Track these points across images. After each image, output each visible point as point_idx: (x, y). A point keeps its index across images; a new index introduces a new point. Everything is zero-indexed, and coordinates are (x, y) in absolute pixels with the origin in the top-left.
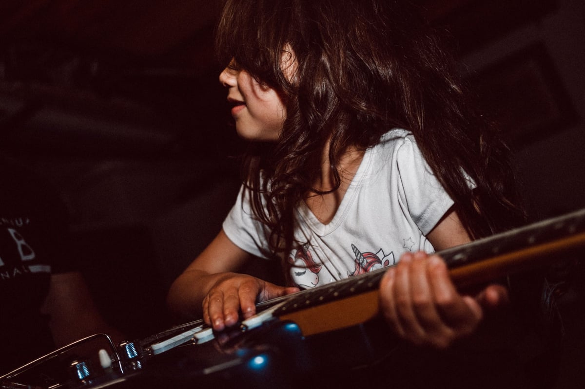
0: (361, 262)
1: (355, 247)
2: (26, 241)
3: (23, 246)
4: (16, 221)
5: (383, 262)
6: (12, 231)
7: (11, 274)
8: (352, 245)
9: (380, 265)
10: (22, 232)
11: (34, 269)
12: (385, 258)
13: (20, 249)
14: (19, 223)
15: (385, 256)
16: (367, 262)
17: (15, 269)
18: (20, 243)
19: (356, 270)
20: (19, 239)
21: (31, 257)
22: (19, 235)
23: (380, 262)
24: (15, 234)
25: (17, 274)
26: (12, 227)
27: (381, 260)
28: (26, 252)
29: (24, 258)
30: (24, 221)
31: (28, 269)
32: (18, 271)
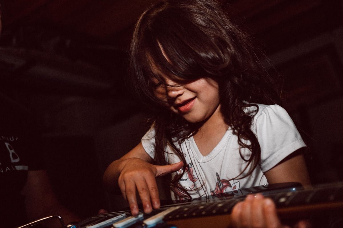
0: (219, 185)
1: (218, 175)
2: (15, 151)
3: (13, 154)
4: (10, 138)
5: (233, 187)
6: (7, 144)
7: (4, 170)
8: (217, 173)
9: (230, 188)
10: (13, 145)
11: (19, 168)
12: (235, 184)
13: (11, 155)
14: (12, 139)
15: (234, 183)
16: (223, 186)
17: (7, 168)
18: (11, 152)
19: (216, 189)
20: (11, 149)
21: (17, 160)
22: (11, 147)
23: (231, 186)
24: (9, 146)
25: (8, 170)
26: (7, 142)
27: (232, 185)
28: (15, 157)
29: (13, 161)
30: (15, 138)
31: (15, 168)
32: (9, 169)
